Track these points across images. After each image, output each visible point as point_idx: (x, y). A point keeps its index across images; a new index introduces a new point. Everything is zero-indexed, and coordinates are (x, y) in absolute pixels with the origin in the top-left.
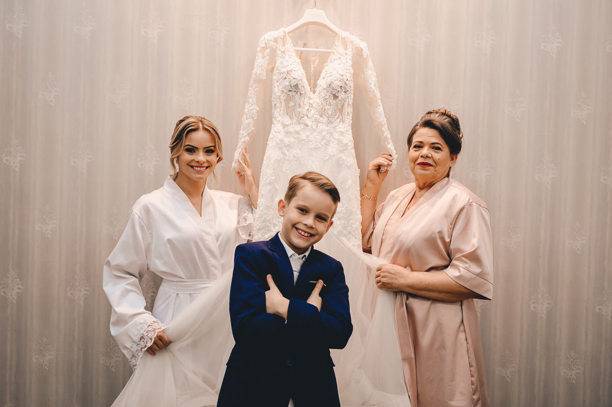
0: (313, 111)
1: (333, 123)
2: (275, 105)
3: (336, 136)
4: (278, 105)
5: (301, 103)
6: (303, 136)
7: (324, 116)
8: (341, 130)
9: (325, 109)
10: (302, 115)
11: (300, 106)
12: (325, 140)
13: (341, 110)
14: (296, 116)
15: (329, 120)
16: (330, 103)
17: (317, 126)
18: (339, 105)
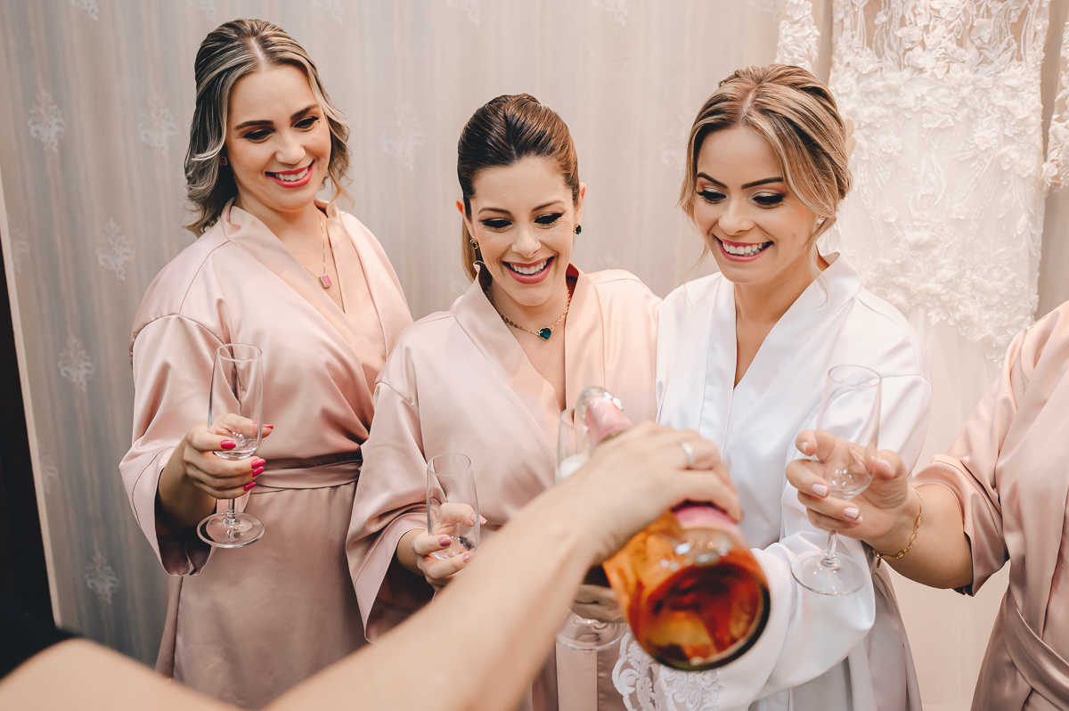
0: (941, 30)
1: (992, 62)
2: (842, 20)
3: (1000, 98)
4: (847, 23)
5: (909, 15)
6: (909, 99)
7: (969, 44)
8: (1013, 82)
9: (972, 27)
10: (909, 46)
11: (903, 23)
12: (966, 110)
13: (1017, 29)
14: (891, 48)
15: (981, 54)
16: (988, 10)
17: (948, 72)
18: (1013, 14)
